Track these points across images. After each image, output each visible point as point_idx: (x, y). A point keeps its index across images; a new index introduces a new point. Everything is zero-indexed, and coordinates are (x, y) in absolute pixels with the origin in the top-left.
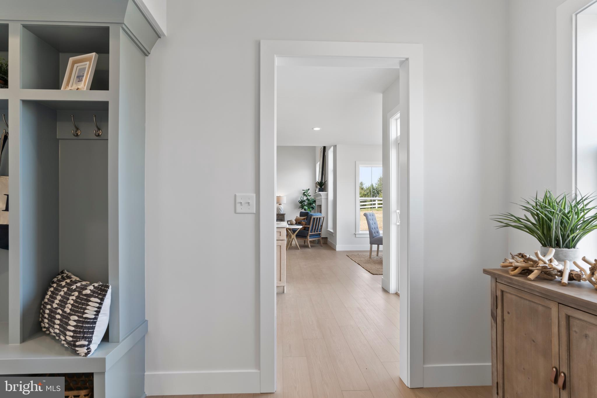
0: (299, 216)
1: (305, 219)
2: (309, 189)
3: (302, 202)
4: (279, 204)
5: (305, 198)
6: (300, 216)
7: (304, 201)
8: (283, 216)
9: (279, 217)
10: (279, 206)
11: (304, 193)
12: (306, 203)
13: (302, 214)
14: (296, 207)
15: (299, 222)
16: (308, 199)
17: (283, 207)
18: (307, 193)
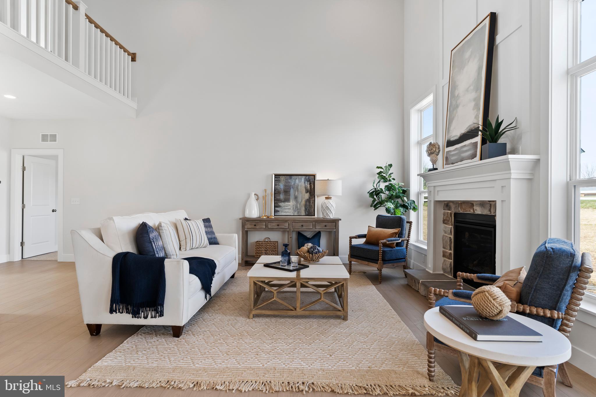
0: (375, 226)
1: (396, 233)
2: (391, 166)
3: (376, 193)
4: (327, 198)
5: (382, 186)
6: (377, 226)
7: (381, 191)
8: (335, 224)
9: (326, 226)
10: (326, 201)
11: (381, 172)
12: (383, 196)
13: (381, 222)
14: (361, 203)
15: (386, 243)
16: (389, 188)
17: (334, 205)
18: (386, 173)
